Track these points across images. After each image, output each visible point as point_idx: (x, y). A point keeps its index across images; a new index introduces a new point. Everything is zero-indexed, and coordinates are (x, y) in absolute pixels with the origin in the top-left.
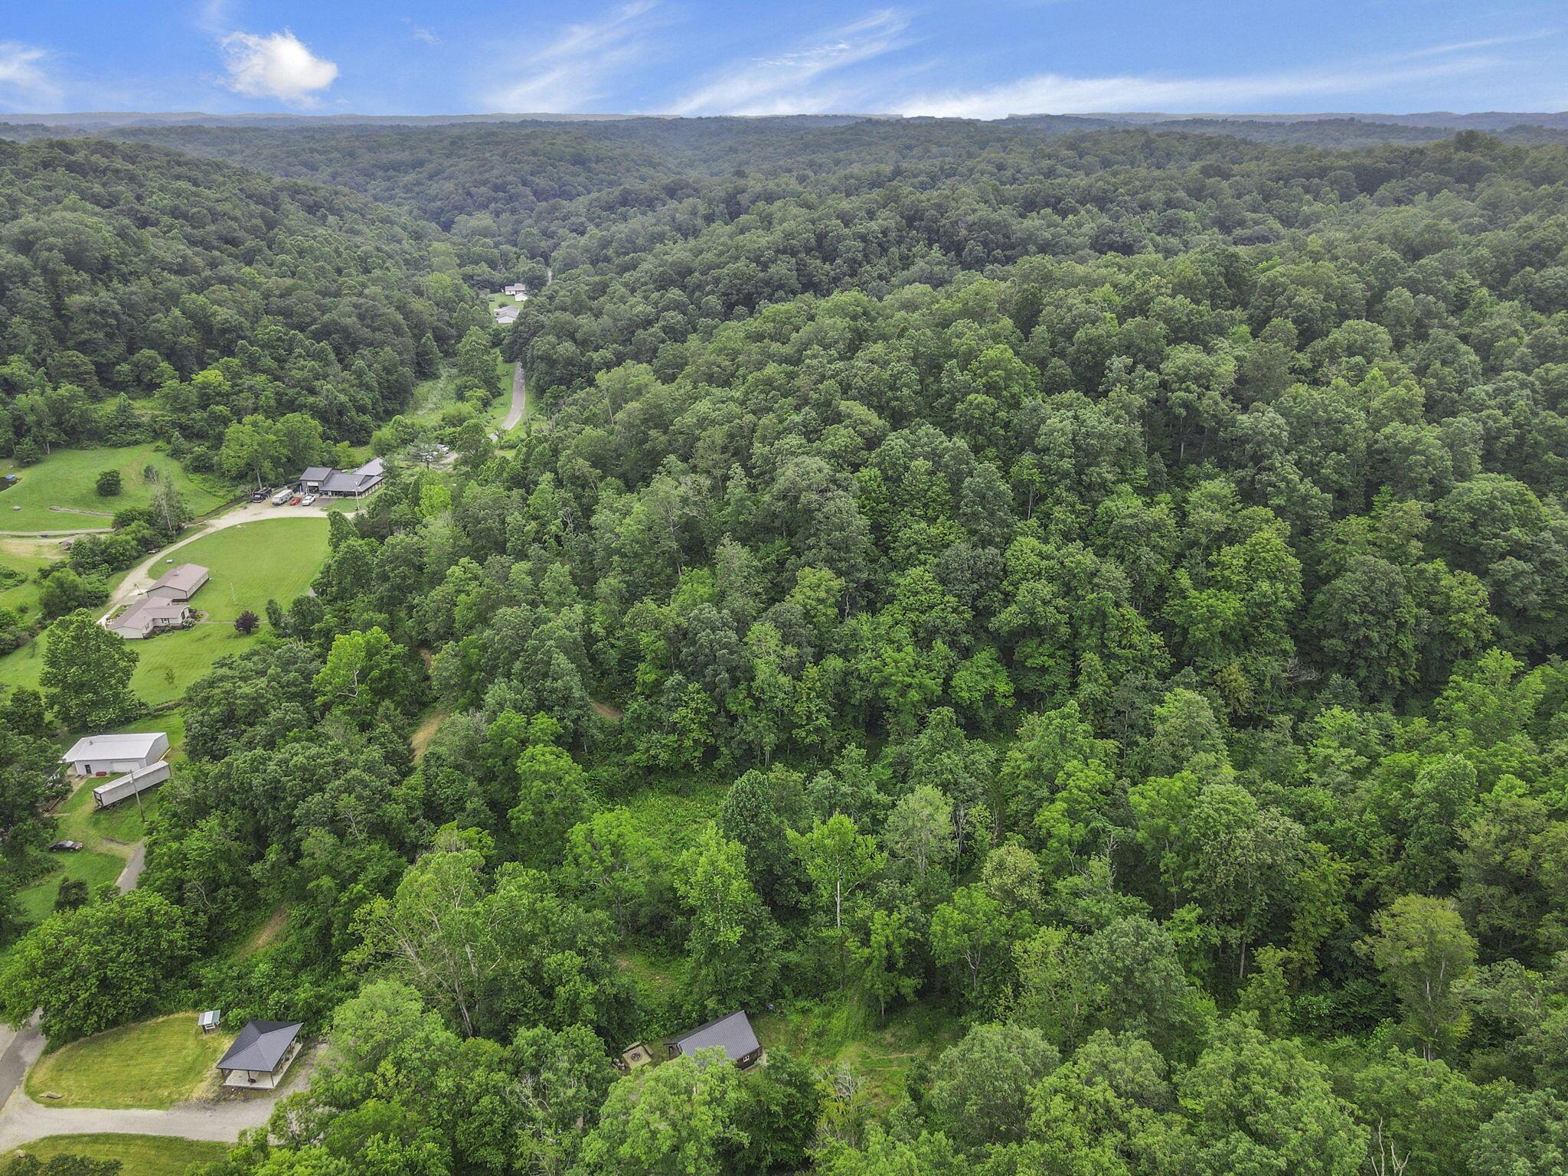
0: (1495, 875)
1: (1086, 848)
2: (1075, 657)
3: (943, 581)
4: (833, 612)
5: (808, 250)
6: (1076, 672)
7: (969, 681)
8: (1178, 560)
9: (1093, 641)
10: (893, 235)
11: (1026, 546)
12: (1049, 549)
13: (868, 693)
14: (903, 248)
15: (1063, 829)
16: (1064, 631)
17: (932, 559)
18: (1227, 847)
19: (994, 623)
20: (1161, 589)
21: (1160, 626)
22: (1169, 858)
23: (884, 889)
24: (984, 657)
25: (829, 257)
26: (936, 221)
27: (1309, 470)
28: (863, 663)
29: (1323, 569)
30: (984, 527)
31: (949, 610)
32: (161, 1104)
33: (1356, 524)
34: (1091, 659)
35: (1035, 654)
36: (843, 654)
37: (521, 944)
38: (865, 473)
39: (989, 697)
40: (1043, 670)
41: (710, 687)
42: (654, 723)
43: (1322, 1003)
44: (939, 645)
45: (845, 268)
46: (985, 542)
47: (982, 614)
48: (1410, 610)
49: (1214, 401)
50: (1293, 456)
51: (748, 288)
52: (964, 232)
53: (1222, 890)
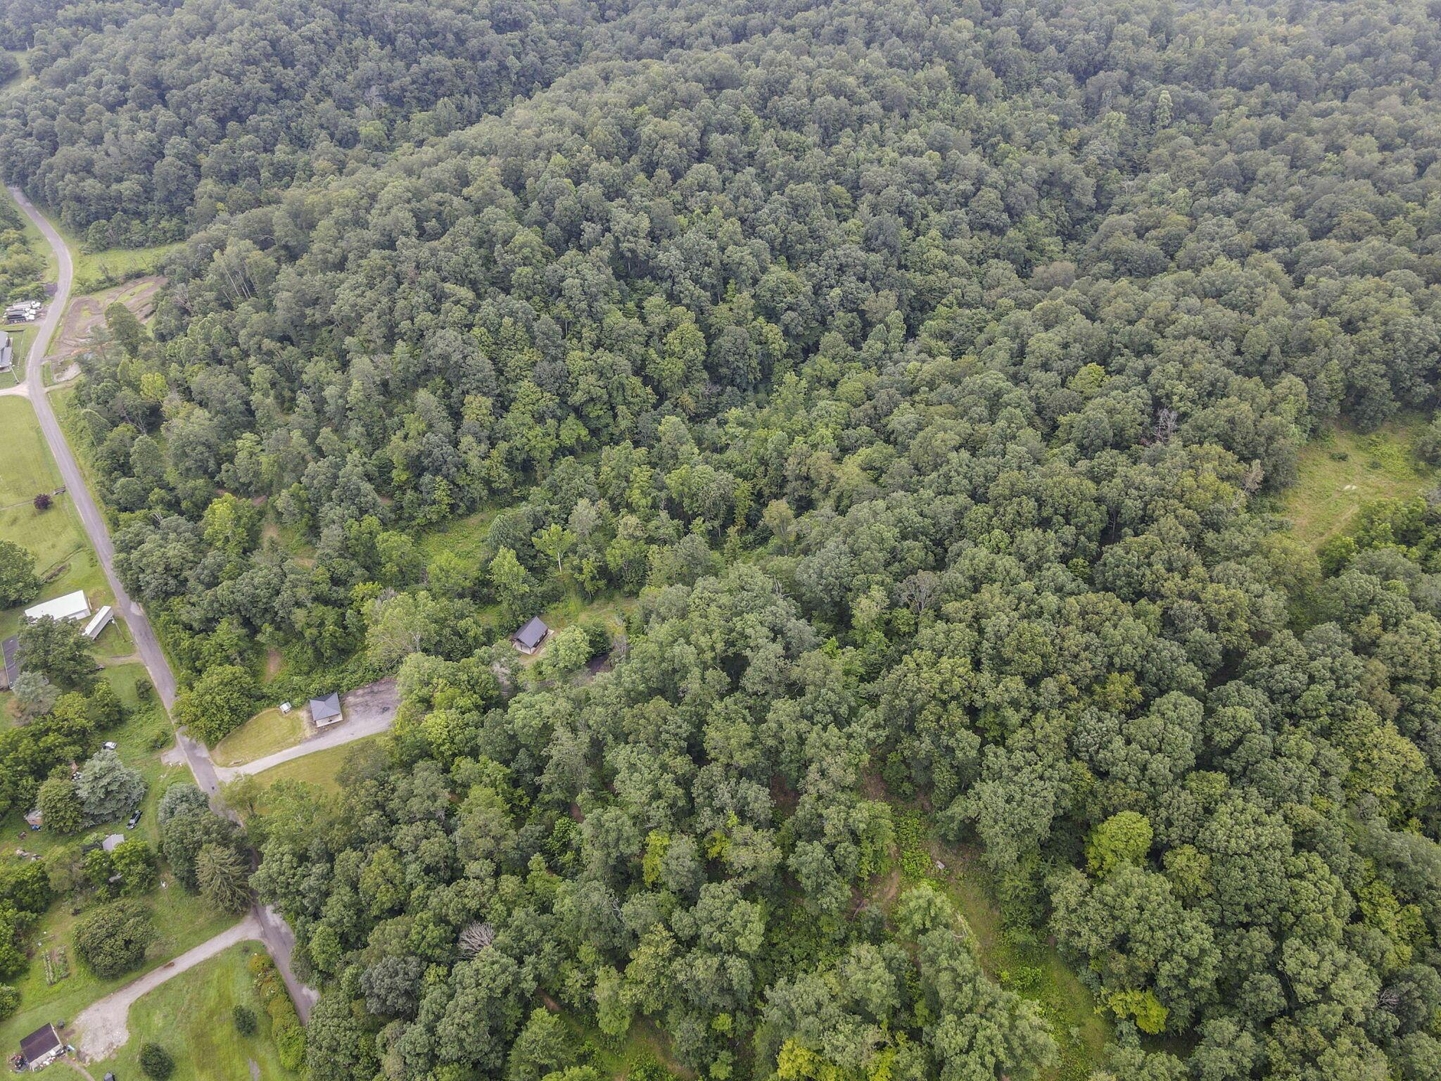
0: (798, 478)
1: (654, 506)
2: (613, 408)
3: (540, 385)
4: (492, 419)
5: (267, 57)
6: (615, 416)
7: (568, 437)
8: (647, 344)
9: (620, 399)
10: (333, 34)
11: (577, 358)
12: (586, 354)
13: (524, 456)
14: (345, 44)
15: (643, 502)
16: (605, 397)
17: (530, 374)
18: (708, 492)
19: (571, 401)
20: (643, 360)
21: (647, 381)
22: (686, 501)
23: (580, 549)
24: (571, 419)
25: (287, 62)
26: (364, 14)
27: (696, 280)
28: (518, 441)
29: (712, 331)
30: (553, 351)
31: (549, 401)
32: (295, 744)
33: (723, 307)
34: (621, 409)
35: (594, 411)
36: (504, 439)
37: (441, 622)
38: (476, 331)
39: (578, 439)
40: (599, 417)
41: (446, 477)
42: (422, 503)
43: (750, 537)
44: (549, 421)
45: (307, 72)
46: (555, 359)
47: (563, 396)
48: (753, 348)
49: (643, 245)
50: (688, 274)
51: (231, 103)
52: (392, 26)
53: (709, 510)
